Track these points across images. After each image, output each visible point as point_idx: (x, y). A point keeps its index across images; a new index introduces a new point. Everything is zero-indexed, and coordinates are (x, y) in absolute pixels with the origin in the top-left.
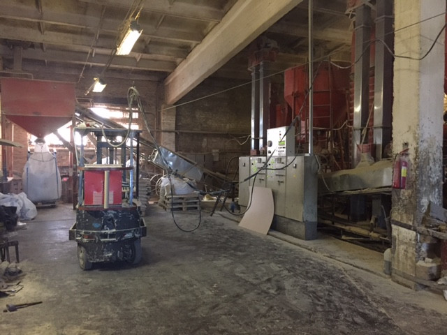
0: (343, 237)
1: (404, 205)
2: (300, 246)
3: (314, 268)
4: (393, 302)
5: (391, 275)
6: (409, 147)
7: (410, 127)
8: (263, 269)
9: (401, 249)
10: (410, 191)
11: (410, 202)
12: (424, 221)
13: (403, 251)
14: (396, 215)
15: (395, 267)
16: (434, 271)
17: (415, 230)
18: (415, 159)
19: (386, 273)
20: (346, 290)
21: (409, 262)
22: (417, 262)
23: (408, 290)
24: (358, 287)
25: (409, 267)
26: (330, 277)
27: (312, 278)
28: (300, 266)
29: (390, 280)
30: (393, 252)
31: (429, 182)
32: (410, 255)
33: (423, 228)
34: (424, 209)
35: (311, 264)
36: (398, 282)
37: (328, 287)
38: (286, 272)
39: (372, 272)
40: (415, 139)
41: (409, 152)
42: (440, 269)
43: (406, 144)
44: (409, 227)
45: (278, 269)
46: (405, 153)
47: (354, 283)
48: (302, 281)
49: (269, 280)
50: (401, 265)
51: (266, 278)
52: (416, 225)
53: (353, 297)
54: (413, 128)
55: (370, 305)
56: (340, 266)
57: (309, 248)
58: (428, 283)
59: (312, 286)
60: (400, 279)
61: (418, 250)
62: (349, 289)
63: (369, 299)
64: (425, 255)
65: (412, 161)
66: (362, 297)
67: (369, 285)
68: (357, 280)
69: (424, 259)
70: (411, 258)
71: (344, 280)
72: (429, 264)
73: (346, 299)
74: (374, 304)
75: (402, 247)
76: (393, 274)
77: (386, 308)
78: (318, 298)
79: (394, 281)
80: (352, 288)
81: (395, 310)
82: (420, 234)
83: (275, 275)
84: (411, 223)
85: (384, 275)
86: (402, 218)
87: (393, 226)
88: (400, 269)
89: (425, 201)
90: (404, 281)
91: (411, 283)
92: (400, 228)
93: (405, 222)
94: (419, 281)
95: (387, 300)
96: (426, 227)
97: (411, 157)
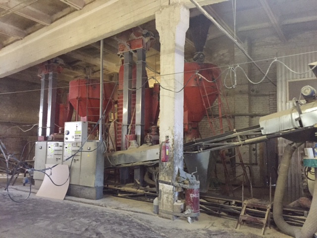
0: (119, 195)
1: (166, 171)
2: (93, 204)
3: (111, 217)
4: (166, 229)
5: (158, 213)
6: (169, 138)
7: (169, 128)
8: (77, 223)
9: (164, 197)
10: (170, 163)
11: (170, 169)
12: (177, 180)
13: (166, 198)
14: (161, 178)
15: (161, 208)
16: (182, 207)
17: (172, 185)
18: (173, 145)
19: (155, 213)
20: (137, 227)
21: (169, 203)
22: (174, 203)
23: (169, 220)
24: (143, 224)
25: (169, 207)
26: (124, 221)
27: (114, 223)
28: (101, 217)
29: (158, 216)
30: (159, 199)
31: (179, 157)
32: (170, 200)
33: (176, 184)
34: (176, 173)
35: (107, 215)
36: (163, 217)
37: (127, 227)
38: (94, 223)
39: (146, 214)
40: (172, 134)
41: (169, 141)
42: (185, 206)
43: (168, 137)
44: (169, 184)
45: (88, 222)
46: (167, 142)
47: (139, 222)
48: (109, 226)
49: (87, 230)
50: (164, 206)
51: (84, 229)
52: (173, 182)
53: (144, 230)
54: (172, 128)
55: (155, 232)
56: (126, 213)
57: (101, 205)
58: (179, 215)
59: (117, 228)
60: (164, 215)
61: (174, 197)
62: (139, 226)
63: (153, 229)
64: (177, 198)
65: (171, 146)
66: (148, 229)
67: (148, 222)
68: (141, 220)
69: (177, 201)
70: (170, 201)
71: (133, 221)
72: (180, 203)
73: (141, 232)
74: (157, 231)
75: (165, 196)
76: (160, 213)
77: (164, 232)
78: (125, 235)
79: (161, 217)
80: (140, 225)
81: (169, 232)
82: (175, 187)
83: (89, 226)
84: (170, 181)
85: (154, 214)
86: (165, 179)
87: (160, 184)
88: (164, 209)
89: (177, 169)
90: (166, 215)
91: (171, 216)
92: (164, 185)
93: (167, 181)
94: (175, 214)
95: (162, 228)
96: (178, 182)
97: (170, 144)
